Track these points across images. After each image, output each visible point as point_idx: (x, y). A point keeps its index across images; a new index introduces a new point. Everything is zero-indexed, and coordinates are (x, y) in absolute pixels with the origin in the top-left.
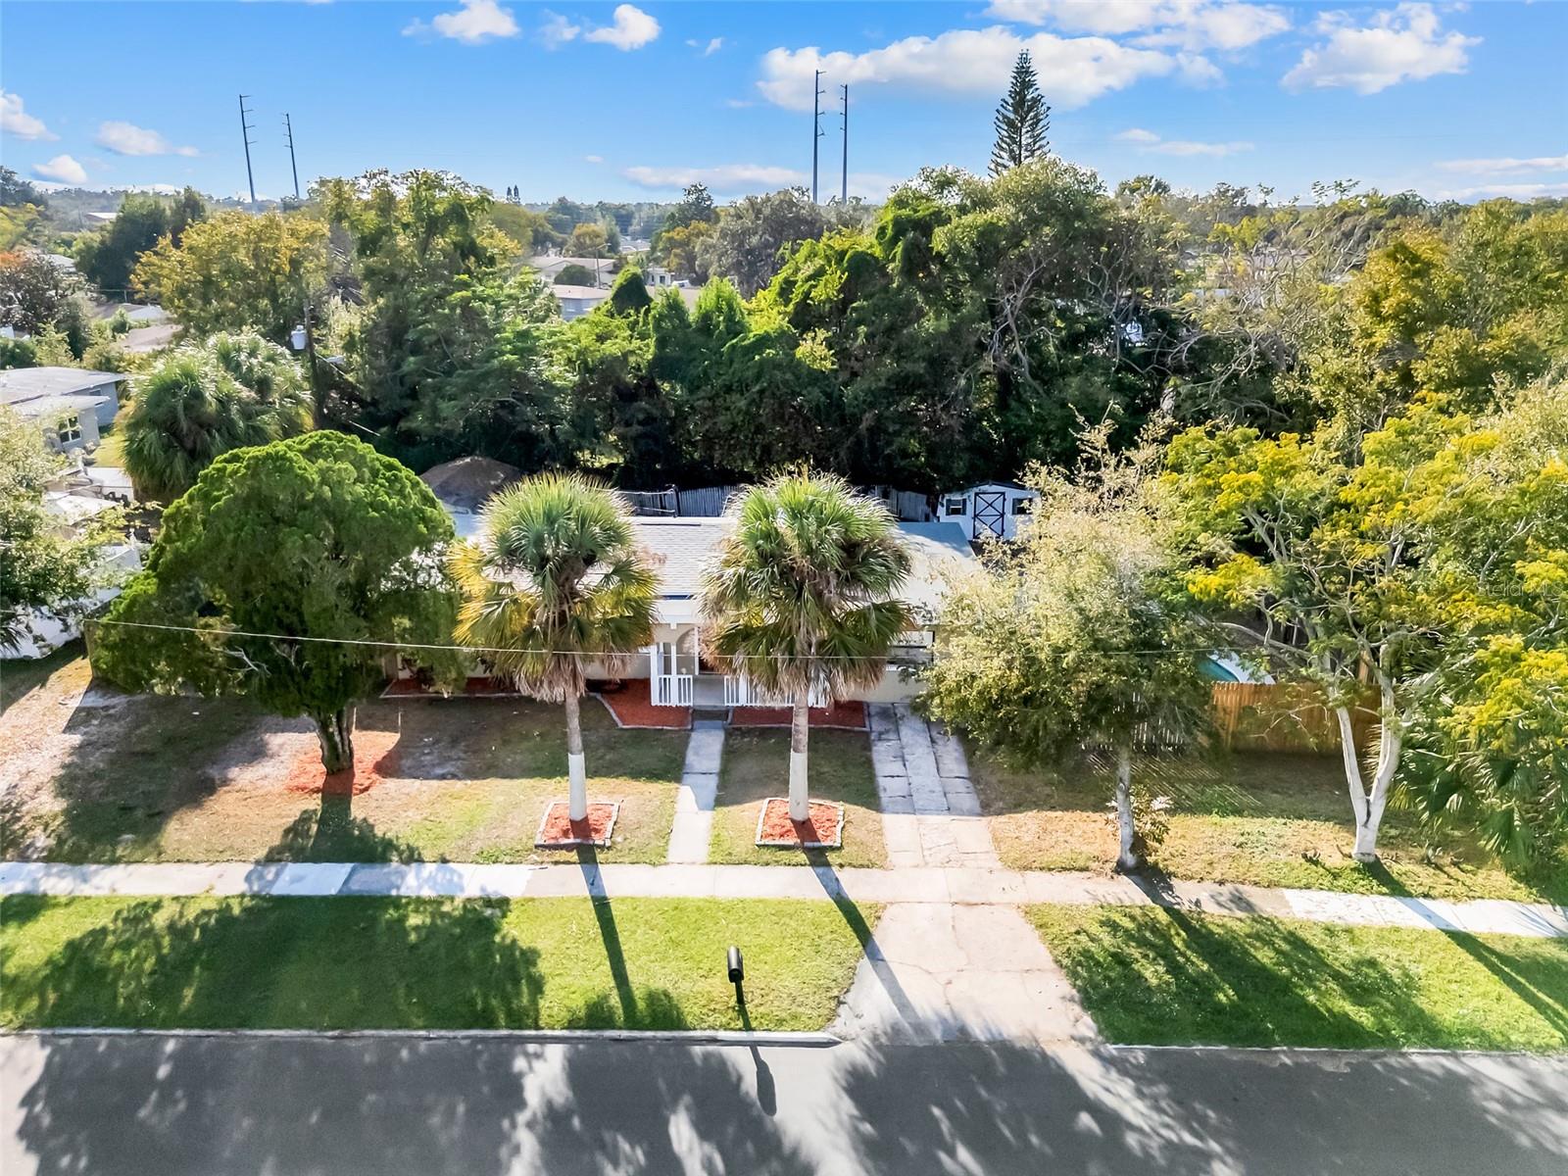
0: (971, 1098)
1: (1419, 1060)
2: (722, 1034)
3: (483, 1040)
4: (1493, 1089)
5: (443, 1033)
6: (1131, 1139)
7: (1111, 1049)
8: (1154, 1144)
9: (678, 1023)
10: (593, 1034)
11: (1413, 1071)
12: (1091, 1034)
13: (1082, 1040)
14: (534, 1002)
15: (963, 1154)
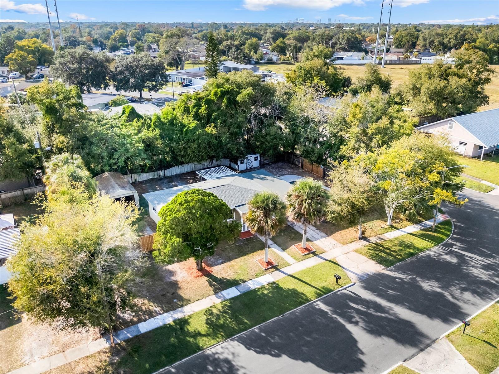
0: (381, 283)
1: (422, 254)
2: (339, 289)
3: (306, 306)
4: (433, 255)
5: (299, 308)
6: (405, 280)
7: (388, 268)
8: (408, 279)
9: (331, 291)
10: (321, 297)
11: (422, 256)
12: (384, 268)
13: (384, 269)
14: (306, 297)
15: (390, 291)
